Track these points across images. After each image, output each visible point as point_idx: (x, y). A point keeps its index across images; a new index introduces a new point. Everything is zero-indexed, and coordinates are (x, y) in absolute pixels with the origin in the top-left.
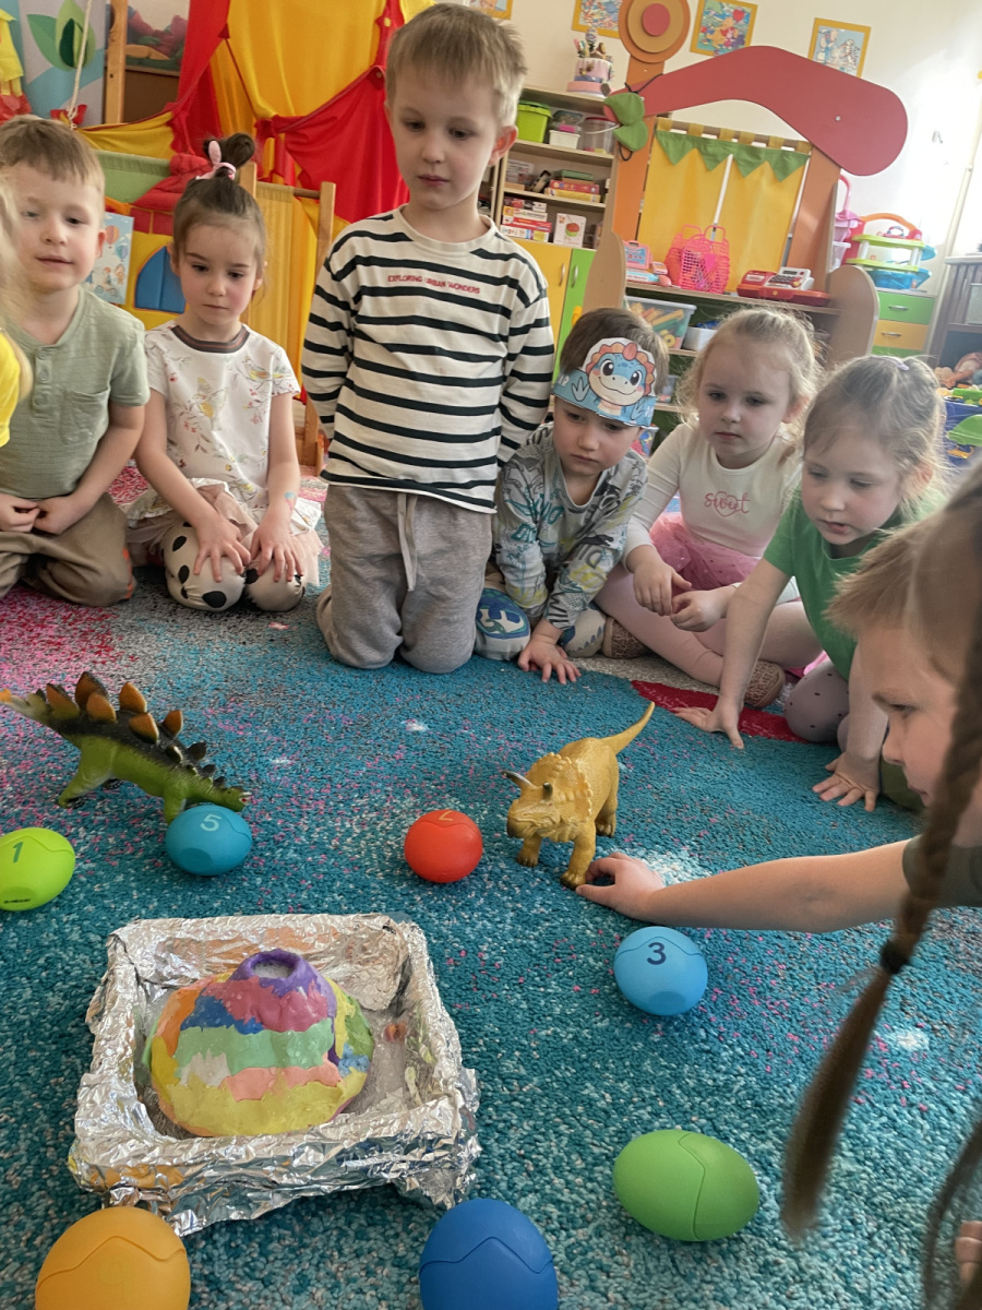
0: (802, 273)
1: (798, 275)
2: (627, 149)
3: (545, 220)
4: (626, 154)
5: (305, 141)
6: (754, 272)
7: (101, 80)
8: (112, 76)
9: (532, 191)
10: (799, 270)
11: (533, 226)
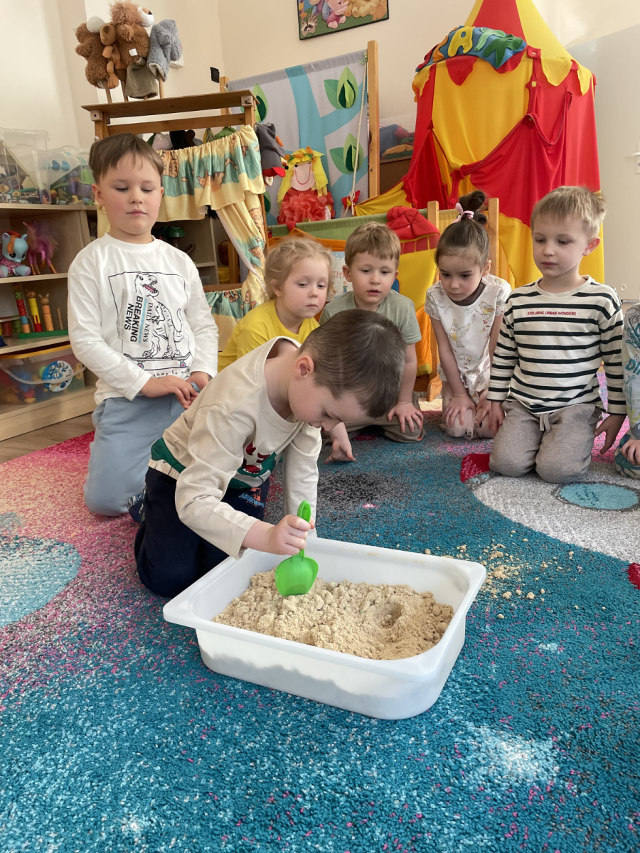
7: (366, 175)
8: (371, 170)
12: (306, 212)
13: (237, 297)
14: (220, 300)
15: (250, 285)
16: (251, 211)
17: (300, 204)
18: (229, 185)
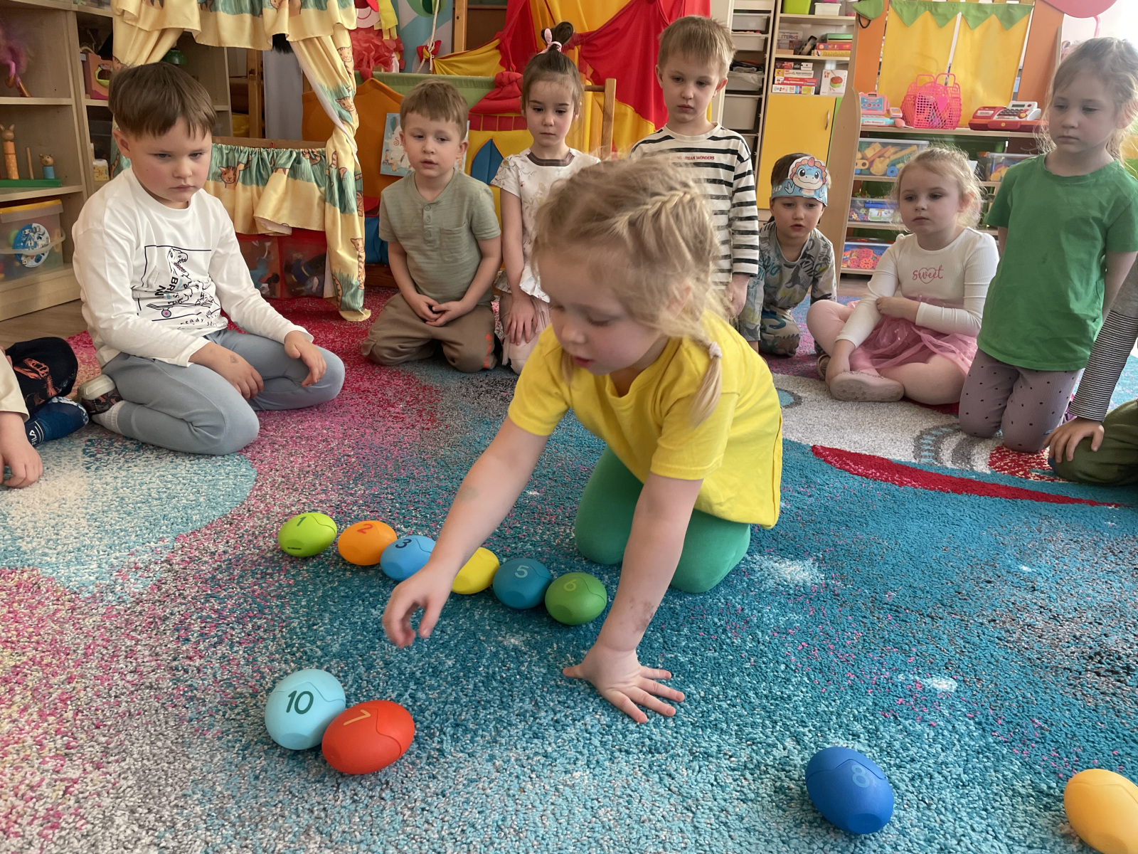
0: (1029, 106)
1: (1026, 107)
2: (865, 18)
3: (812, 76)
4: (864, 23)
5: (595, 48)
6: (984, 108)
7: (451, 21)
8: (458, 18)
9: (800, 54)
10: (1027, 103)
11: (801, 82)
12: (368, 57)
13: (318, 159)
14: (298, 161)
15: (338, 146)
16: (340, 49)
17: (360, 45)
18: (311, 12)
